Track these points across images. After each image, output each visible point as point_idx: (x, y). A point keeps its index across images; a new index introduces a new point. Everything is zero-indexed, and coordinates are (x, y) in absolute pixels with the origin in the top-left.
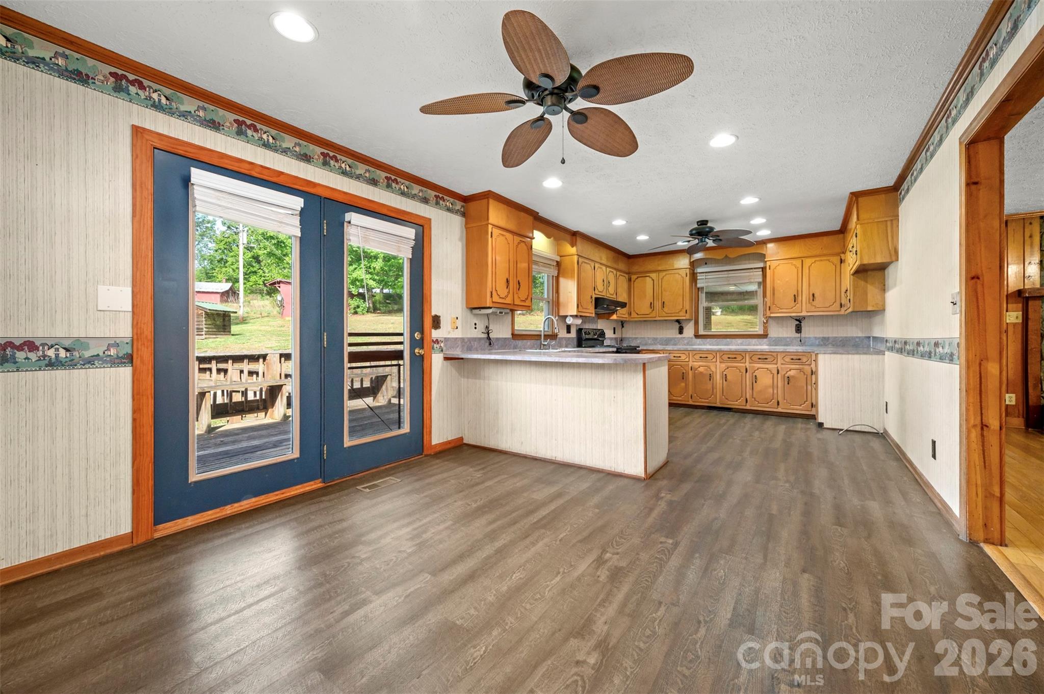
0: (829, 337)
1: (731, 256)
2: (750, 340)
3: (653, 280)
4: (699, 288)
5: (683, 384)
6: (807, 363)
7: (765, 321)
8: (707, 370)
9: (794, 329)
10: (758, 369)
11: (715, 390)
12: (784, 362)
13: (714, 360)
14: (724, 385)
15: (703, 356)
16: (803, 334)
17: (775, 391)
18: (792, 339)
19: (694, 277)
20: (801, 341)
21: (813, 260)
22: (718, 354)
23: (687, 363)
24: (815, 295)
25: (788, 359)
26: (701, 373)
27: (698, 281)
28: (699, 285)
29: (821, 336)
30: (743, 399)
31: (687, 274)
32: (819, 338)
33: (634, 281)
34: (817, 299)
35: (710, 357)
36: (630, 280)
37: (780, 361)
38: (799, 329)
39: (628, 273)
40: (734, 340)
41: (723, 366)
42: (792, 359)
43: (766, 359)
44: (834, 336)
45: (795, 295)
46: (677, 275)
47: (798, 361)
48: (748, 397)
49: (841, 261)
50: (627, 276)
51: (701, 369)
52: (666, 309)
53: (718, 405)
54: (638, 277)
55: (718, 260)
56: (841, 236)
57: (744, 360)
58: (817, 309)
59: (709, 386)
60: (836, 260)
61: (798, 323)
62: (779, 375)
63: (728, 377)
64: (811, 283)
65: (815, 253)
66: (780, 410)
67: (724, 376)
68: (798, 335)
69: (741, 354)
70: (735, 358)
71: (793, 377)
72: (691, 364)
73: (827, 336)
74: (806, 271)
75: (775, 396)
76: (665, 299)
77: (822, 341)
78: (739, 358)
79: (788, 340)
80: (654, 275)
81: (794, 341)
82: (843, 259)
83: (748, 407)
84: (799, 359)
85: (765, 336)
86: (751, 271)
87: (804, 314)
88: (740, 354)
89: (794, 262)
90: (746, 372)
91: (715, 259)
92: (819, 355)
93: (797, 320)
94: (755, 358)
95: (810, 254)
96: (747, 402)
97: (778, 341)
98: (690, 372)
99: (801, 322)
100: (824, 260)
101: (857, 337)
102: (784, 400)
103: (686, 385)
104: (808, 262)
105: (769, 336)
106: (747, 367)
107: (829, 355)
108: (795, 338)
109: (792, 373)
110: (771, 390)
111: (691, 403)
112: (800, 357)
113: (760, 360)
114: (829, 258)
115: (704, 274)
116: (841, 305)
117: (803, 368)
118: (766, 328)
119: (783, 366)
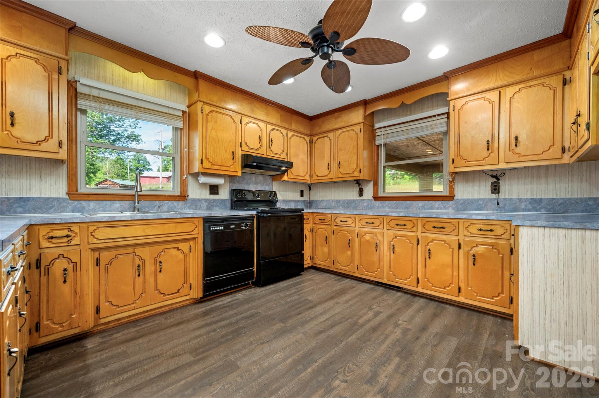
0: (541, 199)
1: (408, 102)
2: (433, 203)
3: (330, 140)
4: (378, 146)
5: (349, 253)
6: (503, 237)
7: (451, 180)
8: (373, 238)
9: (489, 188)
10: (432, 241)
11: (381, 263)
12: (469, 234)
13: (381, 227)
14: (392, 257)
15: (369, 221)
16: (502, 196)
17: (455, 273)
18: (486, 201)
19: (372, 133)
20: (498, 204)
21: (516, 88)
22: (385, 220)
23: (353, 229)
24: (519, 139)
25: (474, 229)
26: (367, 241)
27: (377, 138)
28: (377, 143)
29: (529, 197)
30: (414, 277)
31: (361, 129)
32: (526, 200)
33: (315, 143)
34: (522, 144)
35: (377, 223)
36: (311, 142)
37: (462, 231)
38: (496, 189)
39: (311, 135)
40: (414, 203)
41: (392, 233)
42: (480, 230)
43: (443, 228)
44: (550, 196)
45: (488, 142)
46: (352, 132)
47: (489, 233)
48: (420, 276)
49: (565, 82)
50: (308, 139)
51: (368, 237)
52: (341, 170)
53: (385, 281)
54: (318, 138)
55: (395, 108)
56: (566, 43)
57: (415, 228)
58: (522, 159)
59: (376, 258)
60: (556, 81)
61: (494, 180)
62: (461, 251)
63: (396, 249)
64: (513, 121)
65: (518, 78)
66: (461, 299)
67: (392, 247)
68: (495, 196)
69: (414, 220)
70: (404, 225)
71: (482, 255)
72: (357, 230)
73: (538, 197)
74: (505, 105)
75: (455, 280)
76: (341, 159)
77: (531, 203)
78: (409, 225)
79: (481, 202)
80: (331, 135)
81: (489, 204)
82: (568, 78)
83: (420, 289)
84: (491, 230)
85: (451, 197)
86: (434, 118)
87: (502, 166)
88: (411, 221)
89: (487, 95)
90: (418, 244)
91: (391, 109)
92: (521, 229)
93: (492, 176)
94: (429, 226)
95: (511, 80)
96: (418, 282)
97: (467, 204)
98: (357, 239)
99: (498, 179)
100: (535, 85)
101: (589, 198)
102: (468, 286)
103: (352, 253)
104: (508, 92)
105: (455, 198)
106: (419, 237)
107: (541, 230)
108: (490, 200)
109: (480, 249)
110: (449, 271)
111: (357, 275)
112: (492, 228)
113: (435, 229)
114: (543, 81)
115: (383, 129)
116: (563, 150)
117: (497, 244)
118: (452, 188)
119: (467, 239)
